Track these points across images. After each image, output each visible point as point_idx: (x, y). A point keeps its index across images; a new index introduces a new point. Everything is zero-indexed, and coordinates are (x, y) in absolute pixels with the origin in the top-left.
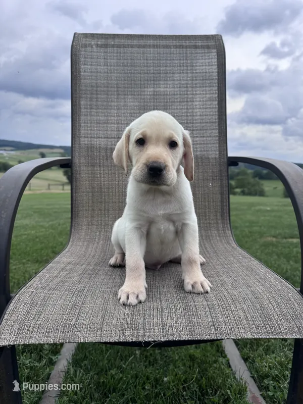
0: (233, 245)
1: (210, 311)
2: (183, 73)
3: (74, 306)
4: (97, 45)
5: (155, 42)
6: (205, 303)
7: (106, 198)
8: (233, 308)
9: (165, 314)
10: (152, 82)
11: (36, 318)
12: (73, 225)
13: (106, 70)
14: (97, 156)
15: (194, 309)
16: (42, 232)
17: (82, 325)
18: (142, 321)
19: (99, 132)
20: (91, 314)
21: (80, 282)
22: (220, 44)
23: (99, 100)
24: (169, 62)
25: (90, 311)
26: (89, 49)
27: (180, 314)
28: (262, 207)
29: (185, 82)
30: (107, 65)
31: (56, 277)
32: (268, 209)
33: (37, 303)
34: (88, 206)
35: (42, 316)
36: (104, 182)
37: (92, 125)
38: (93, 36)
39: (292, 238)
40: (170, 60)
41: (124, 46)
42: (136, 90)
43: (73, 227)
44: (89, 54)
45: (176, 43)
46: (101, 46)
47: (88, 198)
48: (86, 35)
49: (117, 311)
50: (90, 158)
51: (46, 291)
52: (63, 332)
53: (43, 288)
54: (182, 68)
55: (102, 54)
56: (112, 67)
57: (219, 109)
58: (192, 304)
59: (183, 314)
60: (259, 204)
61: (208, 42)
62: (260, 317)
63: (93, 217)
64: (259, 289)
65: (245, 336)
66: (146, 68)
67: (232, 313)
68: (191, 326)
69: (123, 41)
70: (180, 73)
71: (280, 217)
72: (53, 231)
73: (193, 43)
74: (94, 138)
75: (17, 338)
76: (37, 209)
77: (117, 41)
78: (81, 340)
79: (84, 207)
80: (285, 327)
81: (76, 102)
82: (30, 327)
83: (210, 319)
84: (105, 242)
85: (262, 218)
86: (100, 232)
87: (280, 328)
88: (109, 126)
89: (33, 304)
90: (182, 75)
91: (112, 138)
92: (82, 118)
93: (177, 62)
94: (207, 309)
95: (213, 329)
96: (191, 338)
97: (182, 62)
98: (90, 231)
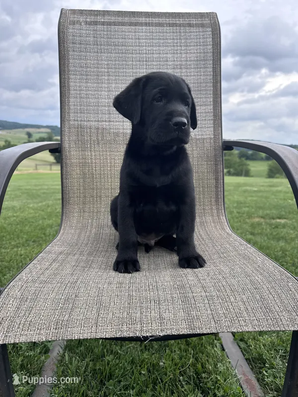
0: (228, 231)
1: (209, 303)
2: (177, 53)
3: (67, 300)
4: (86, 23)
5: (147, 19)
6: (203, 294)
7: (98, 184)
8: (232, 300)
9: (163, 307)
10: (145, 63)
11: (27, 314)
12: (64, 212)
13: (96, 49)
14: (87, 140)
15: (193, 301)
16: (31, 213)
17: (76, 321)
18: (138, 315)
19: (89, 115)
20: (85, 309)
21: (72, 274)
22: (216, 23)
23: (89, 81)
24: (162, 41)
25: (84, 305)
26: (77, 26)
27: (179, 306)
28: (248, 188)
29: (179, 63)
30: (97, 45)
31: (47, 269)
32: (256, 189)
33: (27, 298)
34: (80, 192)
35: (33, 312)
36: (95, 167)
37: (82, 107)
38: (81, 12)
39: (280, 218)
40: (163, 39)
41: (115, 24)
42: (128, 71)
43: (64, 214)
44: (78, 32)
45: (169, 21)
46: (90, 23)
47: (80, 184)
48: (74, 12)
49: (112, 304)
50: (80, 143)
51: (37, 285)
52: (56, 328)
53: (34, 281)
54: (176, 48)
55: (92, 32)
56: (102, 47)
57: (214, 92)
58: (190, 295)
59: (181, 306)
60: (245, 185)
61: (202, 21)
62: (261, 308)
63: (84, 203)
64: (258, 278)
65: (246, 329)
66: (138, 48)
67: (232, 305)
68: (190, 320)
69: (113, 19)
70: (174, 53)
71: (267, 198)
72: (43, 213)
73: (187, 21)
74: (84, 121)
75: (7, 336)
76: (26, 189)
77: (107, 19)
78: (75, 337)
79: (74, 193)
80: (286, 319)
81: (64, 83)
82: (20, 324)
83: (209, 312)
84: (98, 231)
85: (250, 198)
86: (93, 219)
87: (281, 320)
88: (100, 108)
89: (23, 299)
90: (176, 56)
91: (103, 121)
92: (72, 100)
93: (170, 41)
94: (206, 301)
95: (213, 323)
96: (191, 332)
97: (176, 41)
98: (81, 218)
